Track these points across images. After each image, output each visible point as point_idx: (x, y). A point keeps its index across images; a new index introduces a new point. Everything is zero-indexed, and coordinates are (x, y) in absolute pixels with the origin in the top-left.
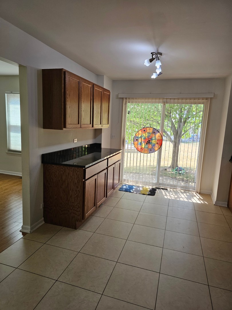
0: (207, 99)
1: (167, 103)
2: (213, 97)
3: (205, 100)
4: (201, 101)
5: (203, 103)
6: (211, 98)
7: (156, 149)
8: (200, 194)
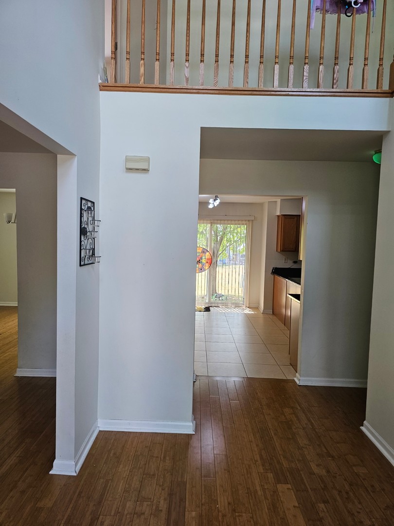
0: (249, 221)
1: (215, 223)
2: (253, 219)
3: (247, 222)
4: (244, 222)
5: (246, 224)
6: (252, 220)
7: (207, 268)
8: (248, 307)
